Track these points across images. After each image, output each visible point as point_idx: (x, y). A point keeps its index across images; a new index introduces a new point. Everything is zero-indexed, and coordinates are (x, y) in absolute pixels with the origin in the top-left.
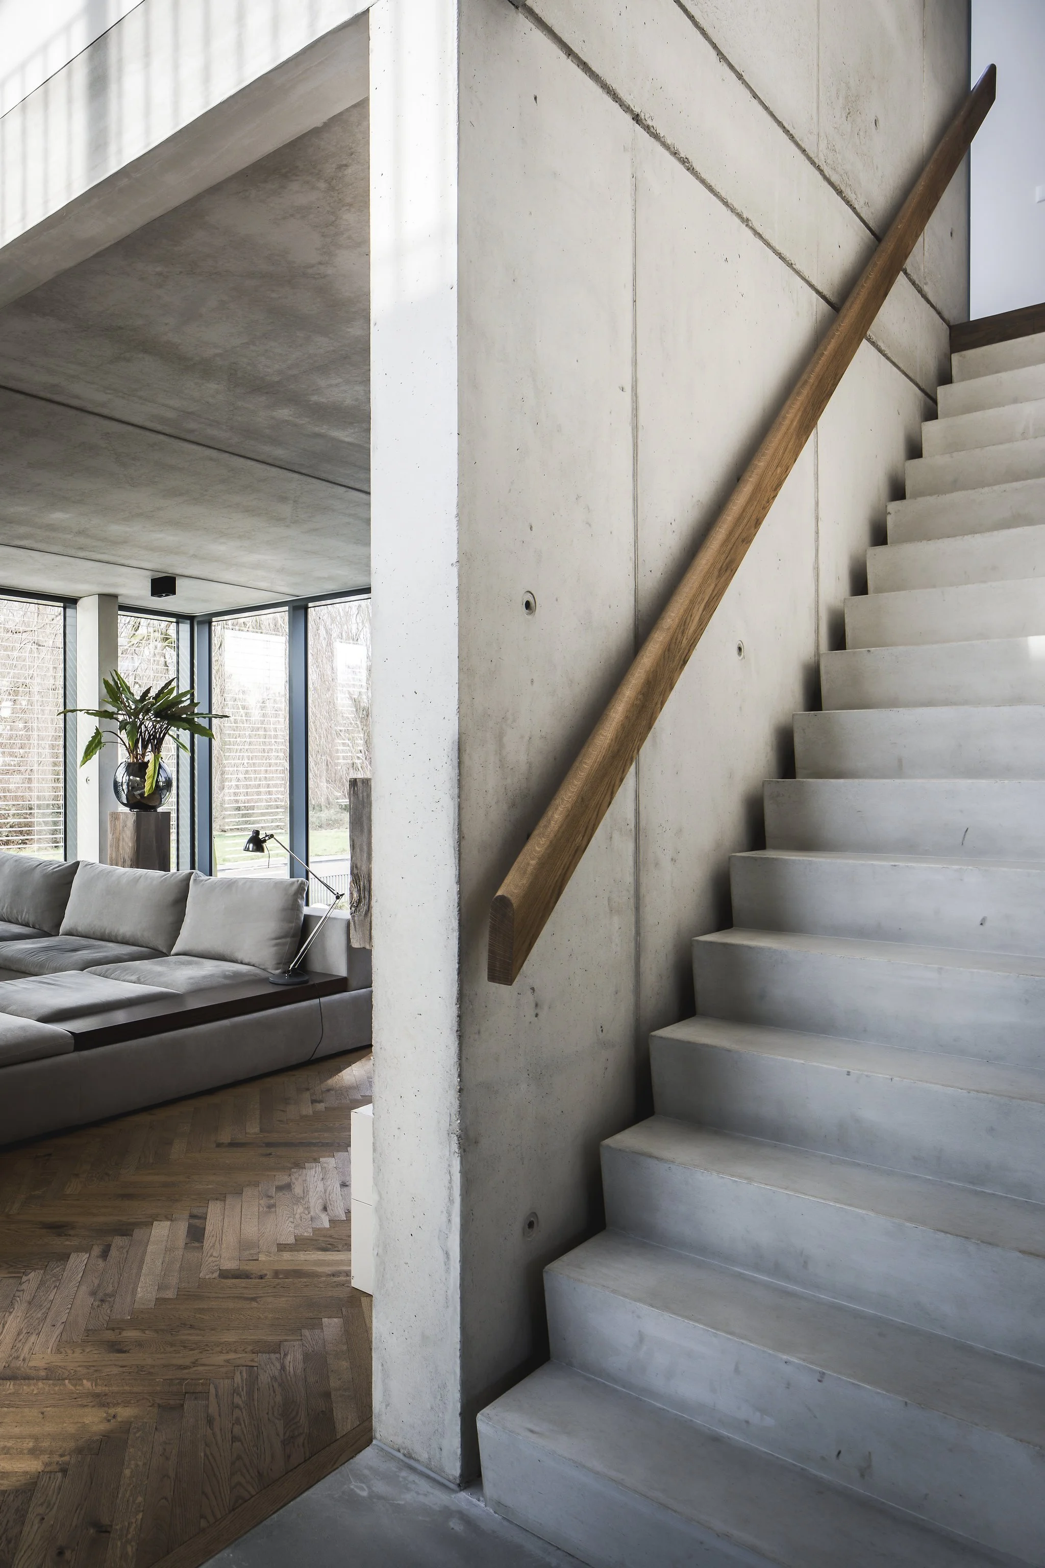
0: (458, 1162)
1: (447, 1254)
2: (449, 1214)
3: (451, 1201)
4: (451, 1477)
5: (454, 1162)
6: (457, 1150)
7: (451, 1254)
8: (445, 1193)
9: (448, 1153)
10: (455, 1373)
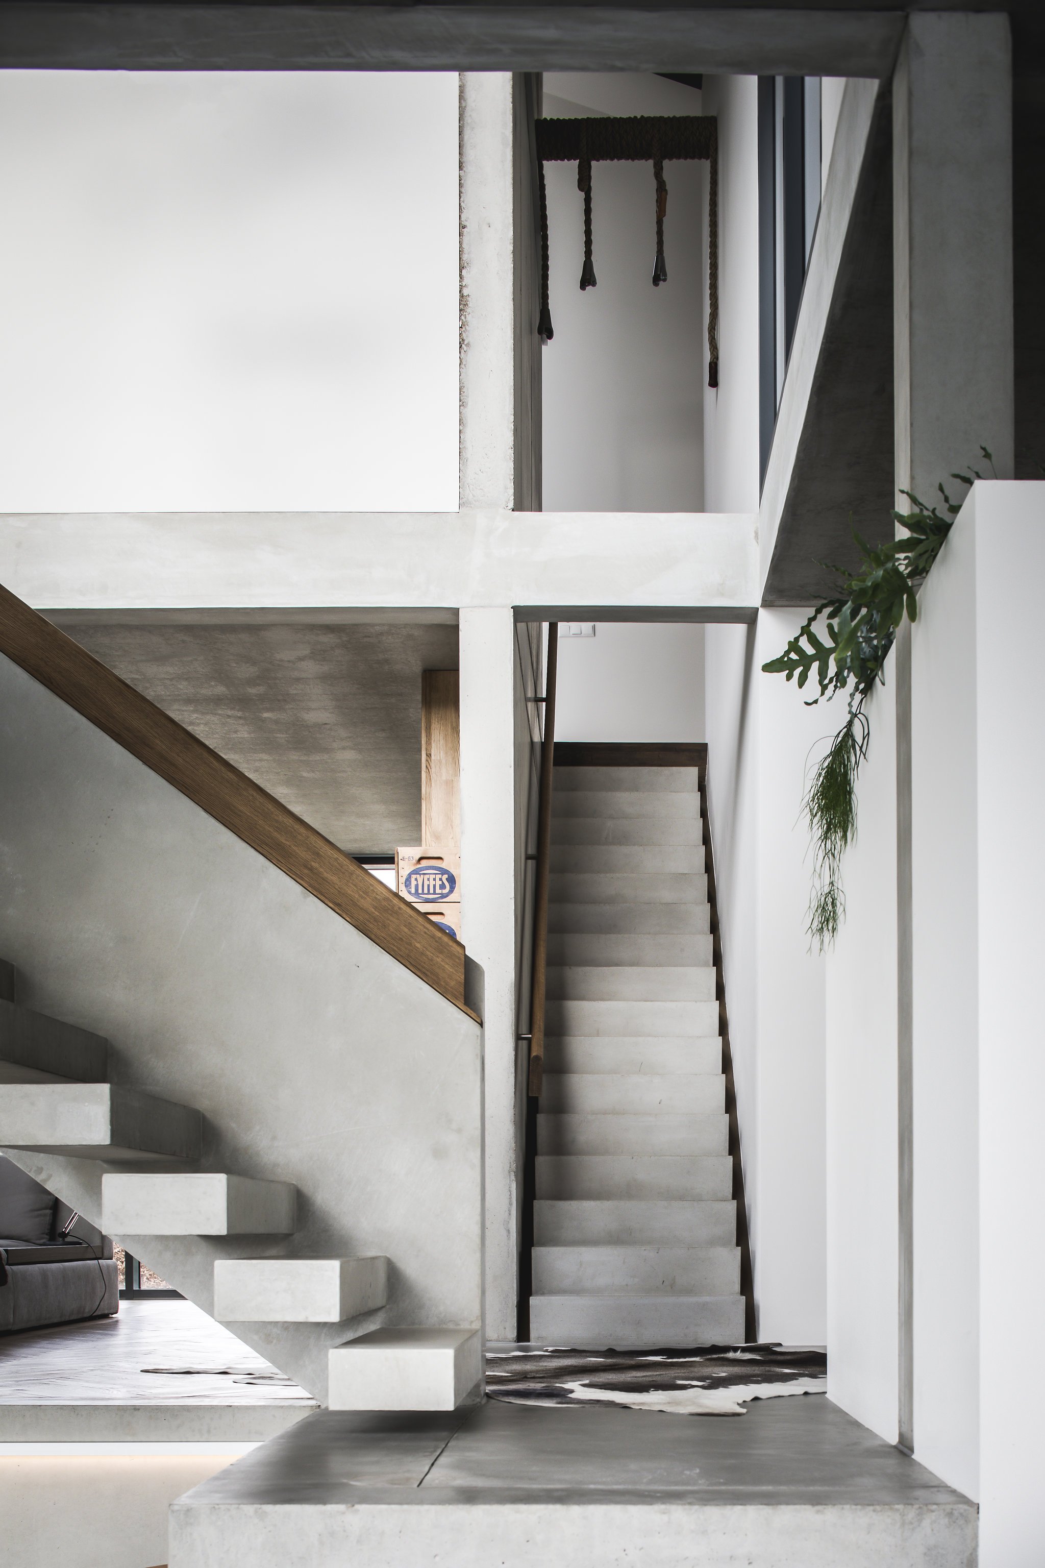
0: (515, 1184)
1: (508, 1231)
2: (510, 1211)
3: (511, 1204)
4: (511, 1339)
5: (512, 1185)
6: (514, 1179)
7: (511, 1230)
8: (507, 1202)
9: (509, 1182)
10: (513, 1287)
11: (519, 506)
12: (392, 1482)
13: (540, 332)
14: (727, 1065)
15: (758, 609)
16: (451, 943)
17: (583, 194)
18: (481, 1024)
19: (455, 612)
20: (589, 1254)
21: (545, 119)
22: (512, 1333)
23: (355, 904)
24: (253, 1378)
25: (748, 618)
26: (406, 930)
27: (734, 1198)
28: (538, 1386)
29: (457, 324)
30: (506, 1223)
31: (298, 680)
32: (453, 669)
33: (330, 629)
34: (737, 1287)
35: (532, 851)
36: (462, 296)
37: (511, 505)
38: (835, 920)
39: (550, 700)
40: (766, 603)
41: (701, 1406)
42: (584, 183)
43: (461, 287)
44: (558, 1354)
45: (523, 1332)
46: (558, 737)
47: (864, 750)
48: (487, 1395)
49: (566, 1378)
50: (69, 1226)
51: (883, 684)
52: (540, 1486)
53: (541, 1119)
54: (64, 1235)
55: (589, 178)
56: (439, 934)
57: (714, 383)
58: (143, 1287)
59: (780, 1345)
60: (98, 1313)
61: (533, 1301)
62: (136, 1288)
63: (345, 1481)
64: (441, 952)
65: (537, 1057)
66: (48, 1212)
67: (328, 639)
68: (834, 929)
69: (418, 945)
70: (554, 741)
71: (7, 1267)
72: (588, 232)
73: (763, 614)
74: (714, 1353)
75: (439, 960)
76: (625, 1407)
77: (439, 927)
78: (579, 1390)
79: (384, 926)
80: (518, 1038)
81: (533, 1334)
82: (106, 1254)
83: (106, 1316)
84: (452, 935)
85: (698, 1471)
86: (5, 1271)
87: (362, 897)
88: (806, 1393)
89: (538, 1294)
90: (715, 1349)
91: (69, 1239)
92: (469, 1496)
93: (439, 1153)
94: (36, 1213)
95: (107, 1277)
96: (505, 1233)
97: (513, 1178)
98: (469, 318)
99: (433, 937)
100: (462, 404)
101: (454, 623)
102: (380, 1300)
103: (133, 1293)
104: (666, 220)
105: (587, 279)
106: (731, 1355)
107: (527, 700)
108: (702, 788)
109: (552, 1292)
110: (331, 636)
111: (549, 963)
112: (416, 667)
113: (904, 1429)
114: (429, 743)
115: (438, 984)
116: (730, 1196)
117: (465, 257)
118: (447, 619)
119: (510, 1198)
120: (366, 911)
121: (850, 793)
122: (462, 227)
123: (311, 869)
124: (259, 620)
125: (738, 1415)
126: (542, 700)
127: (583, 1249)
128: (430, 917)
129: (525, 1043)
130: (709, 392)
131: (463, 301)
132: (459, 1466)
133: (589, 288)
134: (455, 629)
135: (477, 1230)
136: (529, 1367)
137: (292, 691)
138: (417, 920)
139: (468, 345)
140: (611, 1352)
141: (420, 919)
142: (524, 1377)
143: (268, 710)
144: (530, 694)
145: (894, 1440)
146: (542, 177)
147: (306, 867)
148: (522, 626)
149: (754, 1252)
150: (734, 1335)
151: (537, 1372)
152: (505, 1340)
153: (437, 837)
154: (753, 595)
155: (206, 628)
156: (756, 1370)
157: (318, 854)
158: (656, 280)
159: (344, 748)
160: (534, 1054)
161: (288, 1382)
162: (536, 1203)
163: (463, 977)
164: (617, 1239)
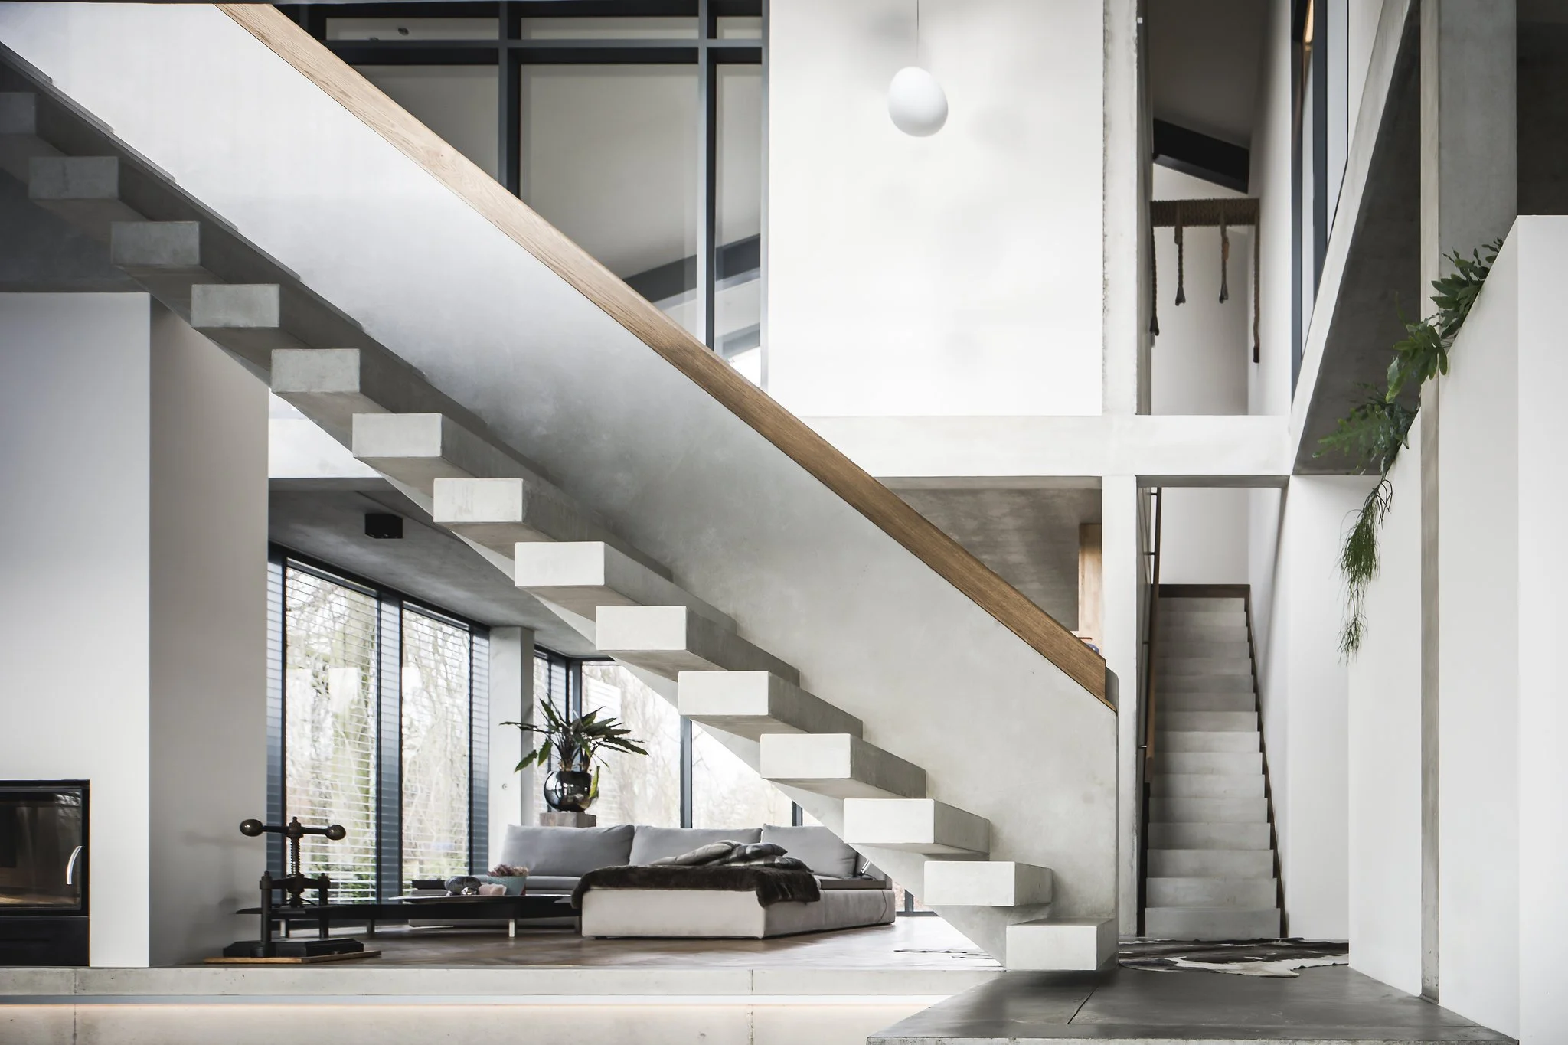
0: (1136, 838)
2: (1133, 854)
4: (1133, 934)
5: (1134, 838)
7: (1133, 866)
8: (1131, 848)
9: (1132, 836)
11: (1139, 413)
12: (1048, 1021)
13: (1151, 331)
14: (1265, 770)
15: (1288, 477)
16: (1096, 657)
17: (1177, 246)
18: (1117, 713)
19: (1099, 479)
20: (1181, 882)
21: (1155, 201)
22: (1134, 931)
23: (1031, 631)
24: (965, 955)
25: (1282, 483)
26: (1066, 648)
27: (1271, 848)
28: (1153, 959)
29: (1102, 297)
30: (1131, 862)
31: (1003, 531)
32: (1098, 523)
33: (1022, 492)
34: (1275, 903)
35: (1146, 639)
36: (1104, 279)
37: (1135, 411)
38: (1358, 640)
39: (1157, 554)
40: (1296, 472)
41: (1267, 972)
42: (1179, 239)
43: (1104, 274)
44: (1162, 942)
45: (1141, 930)
46: (1161, 581)
47: (1388, 505)
48: (1120, 965)
49: (1171, 955)
50: (864, 868)
51: (1408, 448)
52: (1163, 1024)
53: (1152, 801)
54: (861, 874)
55: (1181, 237)
56: (1088, 651)
57: (1257, 359)
58: (915, 911)
59: (1303, 939)
60: (882, 922)
61: (1147, 911)
62: (911, 910)
63: (1012, 1020)
64: (1090, 663)
65: (1150, 758)
66: (852, 860)
67: (1020, 500)
68: (1357, 647)
69: (1074, 658)
70: (1160, 583)
71: (821, 891)
72: (1181, 271)
73: (1293, 480)
74: (1264, 942)
75: (1088, 668)
76: (1214, 972)
77: (1089, 647)
78: (1181, 962)
79: (1051, 646)
80: (1138, 747)
81: (1147, 932)
82: (888, 886)
83: (888, 924)
84: (1097, 652)
85: (1281, 1014)
86: (818, 892)
87: (1036, 626)
88: (1334, 965)
89: (1152, 906)
90: (1262, 940)
91: (864, 876)
92: (1107, 1032)
93: (1088, 799)
94: (848, 860)
95: (890, 901)
96: (1130, 868)
97: (1135, 833)
98: (1108, 293)
99: (1084, 653)
100: (1105, 347)
101: (1099, 488)
102: (1047, 898)
103: (909, 912)
104: (1227, 262)
105: (1180, 299)
106: (1275, 943)
107: (1144, 554)
108: (1247, 609)
109: (1159, 906)
110: (1023, 498)
111: (1157, 709)
112: (1075, 523)
113: (1428, 984)
114: (1083, 569)
115: (1087, 685)
116: (1269, 847)
117: (1106, 255)
118: (1093, 485)
119: (1133, 847)
120: (1038, 636)
121: (1373, 546)
122: (1105, 236)
123: (1002, 607)
124: (977, 486)
125: (1295, 977)
126: (1152, 554)
127: (1178, 879)
128: (1083, 640)
129: (1142, 751)
130: (1252, 365)
131: (1105, 283)
132: (1100, 1010)
133: (1181, 305)
134: (1098, 493)
135: (1113, 851)
136: (1146, 949)
137: (1000, 540)
138: (1073, 642)
139: (1108, 311)
140: (1197, 942)
141: (1075, 641)
142: (1143, 954)
143: (986, 553)
144: (1145, 550)
145: (1418, 992)
146: (1153, 237)
147: (998, 605)
148: (1140, 490)
149: (1285, 883)
150: (1274, 932)
151: (1151, 952)
152: (1129, 935)
153: (1088, 627)
154: (1285, 465)
155: (945, 492)
156: (1294, 951)
157: (1006, 597)
158: (1222, 299)
159: (1032, 581)
160: (1148, 756)
161: (988, 957)
162: (1149, 851)
163: (1104, 680)
164: (1200, 873)
